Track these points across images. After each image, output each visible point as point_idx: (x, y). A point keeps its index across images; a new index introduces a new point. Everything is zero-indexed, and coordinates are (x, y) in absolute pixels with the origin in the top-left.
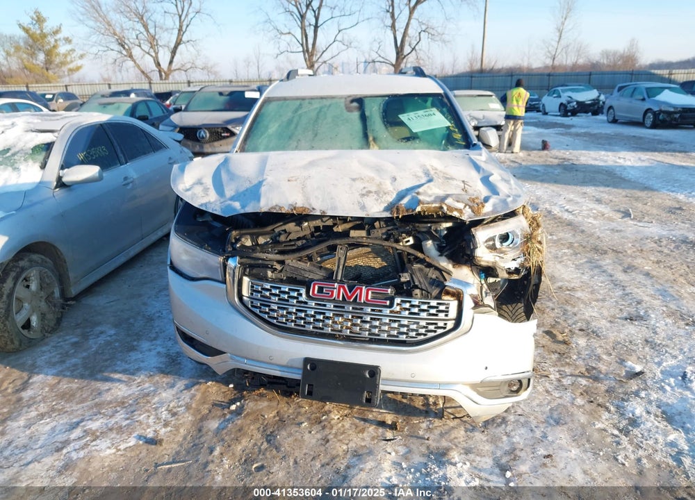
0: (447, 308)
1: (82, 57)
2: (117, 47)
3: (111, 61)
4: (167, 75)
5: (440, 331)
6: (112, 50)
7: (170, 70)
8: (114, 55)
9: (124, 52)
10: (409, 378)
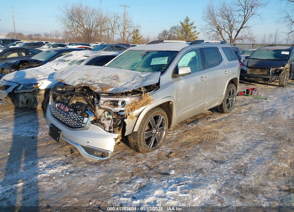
0: (83, 119)
1: (198, 33)
2: (216, 30)
3: (212, 35)
4: (233, 41)
5: (80, 126)
6: (214, 31)
7: (235, 39)
8: (214, 33)
9: (219, 32)
10: (67, 137)
